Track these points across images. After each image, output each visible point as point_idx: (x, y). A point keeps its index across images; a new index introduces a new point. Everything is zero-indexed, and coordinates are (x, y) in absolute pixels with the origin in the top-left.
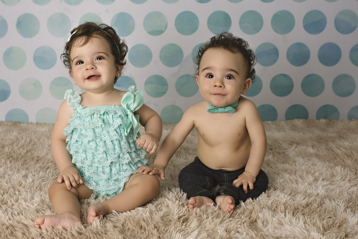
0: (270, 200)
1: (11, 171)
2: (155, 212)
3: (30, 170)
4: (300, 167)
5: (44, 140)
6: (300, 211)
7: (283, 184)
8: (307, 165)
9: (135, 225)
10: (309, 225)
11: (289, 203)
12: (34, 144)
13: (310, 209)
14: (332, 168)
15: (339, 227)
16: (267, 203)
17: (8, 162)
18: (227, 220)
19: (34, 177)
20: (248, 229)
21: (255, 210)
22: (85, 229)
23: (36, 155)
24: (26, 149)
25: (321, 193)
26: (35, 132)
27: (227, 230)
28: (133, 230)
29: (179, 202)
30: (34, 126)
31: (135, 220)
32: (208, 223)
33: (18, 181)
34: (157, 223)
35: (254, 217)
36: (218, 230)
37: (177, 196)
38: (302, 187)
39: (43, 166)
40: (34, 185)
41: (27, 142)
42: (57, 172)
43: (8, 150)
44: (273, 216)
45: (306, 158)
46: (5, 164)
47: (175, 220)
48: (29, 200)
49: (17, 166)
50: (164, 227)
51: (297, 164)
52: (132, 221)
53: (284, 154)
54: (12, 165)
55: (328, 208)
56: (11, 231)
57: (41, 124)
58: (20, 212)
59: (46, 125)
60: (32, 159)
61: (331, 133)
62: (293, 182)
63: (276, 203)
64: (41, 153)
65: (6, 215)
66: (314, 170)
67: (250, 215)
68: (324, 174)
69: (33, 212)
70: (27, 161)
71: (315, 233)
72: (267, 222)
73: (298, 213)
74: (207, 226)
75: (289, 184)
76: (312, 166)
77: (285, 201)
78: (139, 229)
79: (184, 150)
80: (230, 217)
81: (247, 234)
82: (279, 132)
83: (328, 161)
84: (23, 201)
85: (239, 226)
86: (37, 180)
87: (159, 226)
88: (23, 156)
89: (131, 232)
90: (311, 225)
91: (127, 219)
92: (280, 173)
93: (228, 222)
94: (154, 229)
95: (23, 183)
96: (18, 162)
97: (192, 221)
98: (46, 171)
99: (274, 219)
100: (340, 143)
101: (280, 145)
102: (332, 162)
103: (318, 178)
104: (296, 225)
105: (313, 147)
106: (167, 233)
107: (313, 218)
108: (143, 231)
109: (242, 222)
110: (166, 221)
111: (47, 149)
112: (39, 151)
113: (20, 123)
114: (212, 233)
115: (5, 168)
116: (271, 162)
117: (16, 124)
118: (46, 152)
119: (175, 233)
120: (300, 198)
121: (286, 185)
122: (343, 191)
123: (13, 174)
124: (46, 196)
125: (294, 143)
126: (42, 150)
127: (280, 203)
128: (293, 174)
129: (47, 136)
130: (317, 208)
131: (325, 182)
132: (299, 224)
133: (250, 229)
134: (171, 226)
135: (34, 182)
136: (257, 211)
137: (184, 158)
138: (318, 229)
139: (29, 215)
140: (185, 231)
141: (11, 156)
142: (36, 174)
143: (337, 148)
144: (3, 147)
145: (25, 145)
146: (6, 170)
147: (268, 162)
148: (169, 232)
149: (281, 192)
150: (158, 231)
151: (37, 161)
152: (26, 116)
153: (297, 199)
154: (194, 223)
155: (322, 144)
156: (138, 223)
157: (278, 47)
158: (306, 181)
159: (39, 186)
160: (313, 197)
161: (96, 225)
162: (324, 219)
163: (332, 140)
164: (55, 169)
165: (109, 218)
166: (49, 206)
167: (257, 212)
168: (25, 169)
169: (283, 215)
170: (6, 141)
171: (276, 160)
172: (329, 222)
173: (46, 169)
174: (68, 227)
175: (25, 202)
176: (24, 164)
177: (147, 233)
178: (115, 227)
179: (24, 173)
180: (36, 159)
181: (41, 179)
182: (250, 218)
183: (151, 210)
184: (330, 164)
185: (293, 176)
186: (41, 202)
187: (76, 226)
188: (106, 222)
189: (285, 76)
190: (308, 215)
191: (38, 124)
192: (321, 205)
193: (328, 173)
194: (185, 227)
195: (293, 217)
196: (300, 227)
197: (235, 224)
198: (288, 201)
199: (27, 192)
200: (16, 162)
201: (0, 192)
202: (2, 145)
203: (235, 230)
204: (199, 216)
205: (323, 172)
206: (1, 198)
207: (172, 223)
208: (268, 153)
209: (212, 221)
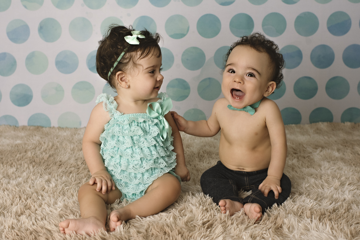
0: (295, 205)
1: (34, 176)
2: (179, 217)
3: (53, 175)
4: (326, 171)
5: (66, 144)
6: (327, 217)
7: (308, 189)
8: (333, 169)
9: (158, 231)
10: (336, 231)
11: (315, 208)
12: (56, 149)
13: (336, 214)
14: (358, 173)
16: (293, 208)
17: (31, 167)
19: (57, 182)
20: (273, 235)
21: (281, 215)
22: (109, 235)
23: (58, 159)
24: (48, 154)
25: (347, 198)
26: (57, 136)
27: (252, 236)
28: (157, 236)
29: (203, 207)
30: (56, 130)
31: (159, 225)
32: (233, 229)
33: (41, 186)
34: (181, 229)
35: (279, 223)
36: (243, 236)
37: (201, 201)
38: (328, 192)
39: (66, 171)
40: (57, 189)
41: (49, 147)
42: (79, 177)
43: (30, 154)
44: (299, 222)
45: (331, 162)
46: (28, 168)
47: (199, 225)
48: (52, 205)
49: (40, 171)
50: (188, 232)
51: (322, 168)
52: (155, 227)
53: (308, 158)
54: (35, 170)
55: (356, 213)
56: (35, 236)
57: (63, 128)
58: (44, 217)
59: (68, 130)
60: (54, 164)
61: (357, 136)
62: (319, 186)
63: (302, 208)
64: (63, 158)
65: (29, 220)
66: (340, 174)
67: (276, 221)
68: (350, 179)
69: (56, 217)
70: (49, 165)
72: (293, 228)
73: (325, 219)
74: (231, 232)
75: (314, 189)
76: (337, 170)
77: (311, 206)
78: (163, 234)
79: (206, 154)
80: (255, 223)
82: (304, 135)
83: (354, 165)
84: (46, 206)
85: (264, 232)
86: (60, 185)
87: (183, 232)
88: (45, 161)
89: (155, 238)
90: (339, 231)
91: (150, 225)
92: (306, 178)
93: (253, 228)
94: (178, 235)
95: (46, 187)
96: (41, 166)
97: (217, 227)
98: (68, 176)
99: (300, 224)
101: (304, 149)
102: (358, 166)
103: (344, 183)
104: (323, 230)
105: (338, 150)
106: (191, 238)
107: (341, 224)
108: (167, 237)
109: (267, 228)
110: (190, 226)
111: (69, 153)
112: (61, 155)
113: (42, 127)
115: (28, 173)
116: (296, 166)
117: (38, 128)
118: (69, 156)
119: (199, 239)
120: (327, 203)
121: (312, 189)
123: (36, 179)
124: (69, 201)
125: (319, 146)
126: (65, 154)
127: (306, 208)
128: (319, 179)
129: (69, 140)
130: (344, 213)
131: (352, 187)
132: (326, 229)
133: (276, 235)
134: (195, 232)
135: (57, 187)
136: (282, 217)
137: (207, 162)
138: (346, 235)
139: (52, 220)
140: (210, 236)
141: (34, 161)
142: (59, 179)
144: (26, 152)
145: (48, 150)
146: (29, 174)
147: (293, 166)
148: (193, 238)
149: (307, 197)
150: (183, 237)
151: (60, 166)
152: (48, 120)
153: (323, 204)
154: (219, 229)
155: (347, 147)
156: (162, 229)
157: (301, 49)
158: (332, 186)
159: (62, 191)
160: (340, 203)
161: (120, 231)
162: (352, 225)
163: (358, 144)
164: (78, 174)
165: (132, 224)
166: (72, 211)
168: (47, 174)
169: (309, 220)
170: (29, 145)
171: (300, 164)
172: (356, 228)
173: (69, 173)
174: (92, 233)
175: (48, 207)
176: (46, 169)
177: (171, 238)
178: (139, 232)
179: (46, 177)
180: (58, 163)
181: (64, 184)
182: (275, 224)
183: (174, 215)
184: (356, 169)
185: (319, 181)
186: (64, 207)
188: (129, 227)
189: (310, 78)
190: (335, 221)
191: (60, 128)
192: (348, 210)
193: (355, 177)
194: (210, 233)
195: (319, 223)
196: (327, 233)
197: (260, 230)
198: (314, 206)
199: (50, 197)
200: (39, 166)
201: (24, 197)
202: (24, 150)
203: (261, 236)
204: (224, 222)
205: (349, 177)
206: (24, 203)
207: (197, 229)
208: (292, 157)
209: (237, 228)
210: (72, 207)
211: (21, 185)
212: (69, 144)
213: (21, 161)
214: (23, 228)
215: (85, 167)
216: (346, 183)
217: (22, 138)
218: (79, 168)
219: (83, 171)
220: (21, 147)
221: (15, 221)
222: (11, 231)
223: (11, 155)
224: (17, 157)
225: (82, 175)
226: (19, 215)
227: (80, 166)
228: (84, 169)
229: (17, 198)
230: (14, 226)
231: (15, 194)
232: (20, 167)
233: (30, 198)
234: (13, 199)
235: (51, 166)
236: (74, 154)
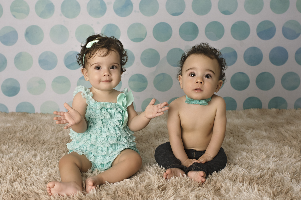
0: (231, 173)
1: (23, 151)
2: (139, 182)
3: (38, 151)
4: (255, 147)
5: (48, 127)
6: (255, 181)
7: (241, 160)
8: (261, 145)
9: (123, 193)
10: (262, 192)
11: (246, 175)
12: (40, 130)
13: (263, 179)
14: (281, 148)
15: (286, 194)
16: (229, 175)
17: (20, 145)
18: (197, 189)
19: (42, 156)
20: (213, 195)
21: (219, 181)
22: (85, 196)
23: (42, 138)
24: (34, 134)
25: (272, 167)
26: (40, 120)
27: (196, 196)
28: (123, 197)
29: (159, 175)
30: (39, 116)
31: (124, 188)
32: (182, 191)
33: (29, 160)
34: (141, 191)
36: (190, 196)
37: (157, 170)
38: (256, 163)
39: (48, 148)
40: (42, 162)
41: (34, 129)
42: (59, 152)
43: (19, 135)
44: (233, 185)
45: (260, 140)
46: (18, 146)
47: (155, 189)
48: (38, 174)
49: (27, 148)
50: (147, 194)
51: (253, 144)
52: (121, 190)
53: (242, 137)
54: (23, 147)
55: (278, 179)
56: (26, 198)
57: (44, 114)
58: (32, 183)
59: (49, 115)
60: (39, 142)
61: (280, 119)
62: (249, 158)
63: (236, 175)
64: (46, 137)
65: (21, 186)
66: (266, 149)
67: (215, 185)
68: (274, 153)
69: (42, 183)
70: (35, 143)
71: (267, 198)
72: (229, 190)
73: (254, 183)
74: (181, 193)
75: (246, 160)
76: (264, 146)
77: (243, 173)
78: (127, 195)
79: (161, 134)
80: (199, 187)
81: (213, 199)
82: (238, 119)
83: (278, 142)
84: (34, 175)
85: (206, 193)
86: (45, 159)
87: (142, 194)
88: (31, 140)
89: (121, 198)
90: (264, 192)
91: (117, 188)
92: (239, 152)
93: (197, 190)
94: (139, 195)
95: (33, 160)
96: (28, 144)
97: (169, 189)
99: (234, 187)
100: (288, 128)
101: (239, 130)
102: (281, 142)
103: (269, 156)
104: (252, 192)
105: (266, 131)
106: (149, 198)
107: (265, 187)
109: (209, 190)
110: (148, 189)
111: (50, 134)
112: (44, 135)
113: (28, 113)
114: (185, 199)
115: (18, 149)
116: (232, 143)
117: (24, 114)
118: (50, 136)
119: (156, 199)
121: (244, 161)
122: (290, 165)
123: (25, 154)
124: (51, 171)
125: (250, 128)
126: (47, 135)
127: (239, 175)
128: (250, 152)
129: (50, 124)
130: (269, 178)
131: (275, 159)
132: (254, 191)
133: (215, 196)
134: (152, 193)
135: (42, 160)
137: (162, 140)
138: (269, 195)
139: (39, 186)
140: (164, 197)
141: (22, 140)
142: (43, 154)
143: (285, 132)
144: (15, 133)
145: (33, 131)
146: (18, 150)
147: (229, 143)
148: (151, 198)
149: (240, 166)
150: (143, 197)
151: (43, 144)
152: (32, 107)
153: (252, 172)
154: (171, 191)
155: (273, 128)
157: (236, 50)
158: (260, 158)
159: (46, 163)
160: (266, 170)
161: (93, 193)
162: (274, 187)
163: (281, 126)
164: (58, 150)
165: (103, 188)
167: (220, 182)
168: (34, 150)
169: (241, 184)
170: (17, 128)
171: (235, 141)
172: (278, 189)
173: (51, 150)
174: (71, 195)
176: (32, 146)
177: (134, 198)
179: (33, 153)
180: (42, 142)
181: (47, 158)
182: (215, 187)
183: (136, 181)
184: (279, 145)
185: (249, 154)
186: (48, 175)
187: (77, 194)
188: (101, 190)
189: (243, 73)
190: (261, 184)
191: (42, 114)
192: (272, 176)
193: (278, 151)
194: (164, 194)
195: (249, 186)
196: (255, 193)
197: (203, 192)
198: (245, 173)
199: (37, 168)
200: (26, 144)
201: (15, 168)
202: (14, 131)
203: (203, 196)
204: (174, 186)
205: (274, 151)
206: (16, 172)
207: (154, 191)
208: (229, 136)
209: (185, 190)
210: (54, 176)
211: (13, 159)
212: (50, 127)
213: (12, 140)
214: (16, 191)
215: (64, 144)
216: (271, 156)
217: (11, 122)
218: (59, 146)
219: (62, 148)
220: (11, 129)
221: (10, 186)
222: (7, 194)
223: (3, 136)
224: (8, 137)
225: (62, 151)
226: (12, 182)
227: (60, 143)
228: (63, 146)
229: (10, 169)
230: (9, 190)
231: (8, 165)
232: (11, 145)
233: (21, 169)
234: (7, 169)
235: (36, 144)
236: (55, 135)
